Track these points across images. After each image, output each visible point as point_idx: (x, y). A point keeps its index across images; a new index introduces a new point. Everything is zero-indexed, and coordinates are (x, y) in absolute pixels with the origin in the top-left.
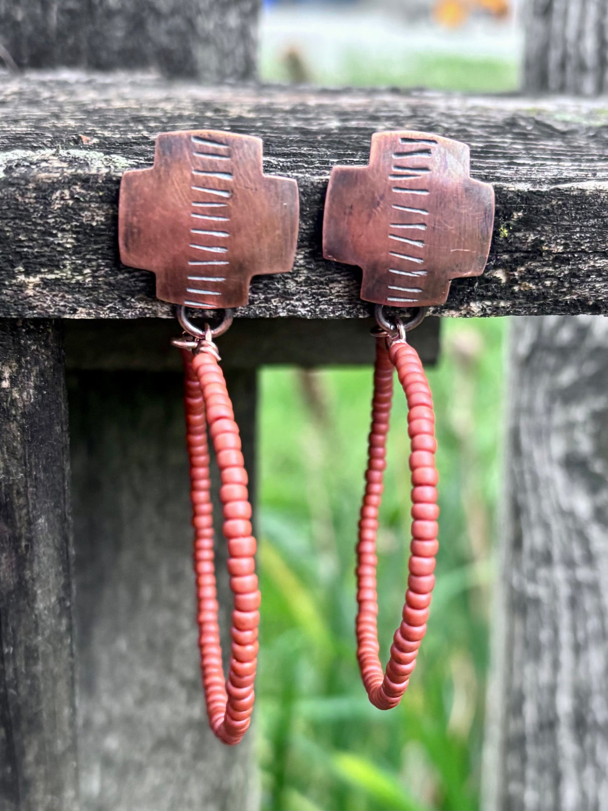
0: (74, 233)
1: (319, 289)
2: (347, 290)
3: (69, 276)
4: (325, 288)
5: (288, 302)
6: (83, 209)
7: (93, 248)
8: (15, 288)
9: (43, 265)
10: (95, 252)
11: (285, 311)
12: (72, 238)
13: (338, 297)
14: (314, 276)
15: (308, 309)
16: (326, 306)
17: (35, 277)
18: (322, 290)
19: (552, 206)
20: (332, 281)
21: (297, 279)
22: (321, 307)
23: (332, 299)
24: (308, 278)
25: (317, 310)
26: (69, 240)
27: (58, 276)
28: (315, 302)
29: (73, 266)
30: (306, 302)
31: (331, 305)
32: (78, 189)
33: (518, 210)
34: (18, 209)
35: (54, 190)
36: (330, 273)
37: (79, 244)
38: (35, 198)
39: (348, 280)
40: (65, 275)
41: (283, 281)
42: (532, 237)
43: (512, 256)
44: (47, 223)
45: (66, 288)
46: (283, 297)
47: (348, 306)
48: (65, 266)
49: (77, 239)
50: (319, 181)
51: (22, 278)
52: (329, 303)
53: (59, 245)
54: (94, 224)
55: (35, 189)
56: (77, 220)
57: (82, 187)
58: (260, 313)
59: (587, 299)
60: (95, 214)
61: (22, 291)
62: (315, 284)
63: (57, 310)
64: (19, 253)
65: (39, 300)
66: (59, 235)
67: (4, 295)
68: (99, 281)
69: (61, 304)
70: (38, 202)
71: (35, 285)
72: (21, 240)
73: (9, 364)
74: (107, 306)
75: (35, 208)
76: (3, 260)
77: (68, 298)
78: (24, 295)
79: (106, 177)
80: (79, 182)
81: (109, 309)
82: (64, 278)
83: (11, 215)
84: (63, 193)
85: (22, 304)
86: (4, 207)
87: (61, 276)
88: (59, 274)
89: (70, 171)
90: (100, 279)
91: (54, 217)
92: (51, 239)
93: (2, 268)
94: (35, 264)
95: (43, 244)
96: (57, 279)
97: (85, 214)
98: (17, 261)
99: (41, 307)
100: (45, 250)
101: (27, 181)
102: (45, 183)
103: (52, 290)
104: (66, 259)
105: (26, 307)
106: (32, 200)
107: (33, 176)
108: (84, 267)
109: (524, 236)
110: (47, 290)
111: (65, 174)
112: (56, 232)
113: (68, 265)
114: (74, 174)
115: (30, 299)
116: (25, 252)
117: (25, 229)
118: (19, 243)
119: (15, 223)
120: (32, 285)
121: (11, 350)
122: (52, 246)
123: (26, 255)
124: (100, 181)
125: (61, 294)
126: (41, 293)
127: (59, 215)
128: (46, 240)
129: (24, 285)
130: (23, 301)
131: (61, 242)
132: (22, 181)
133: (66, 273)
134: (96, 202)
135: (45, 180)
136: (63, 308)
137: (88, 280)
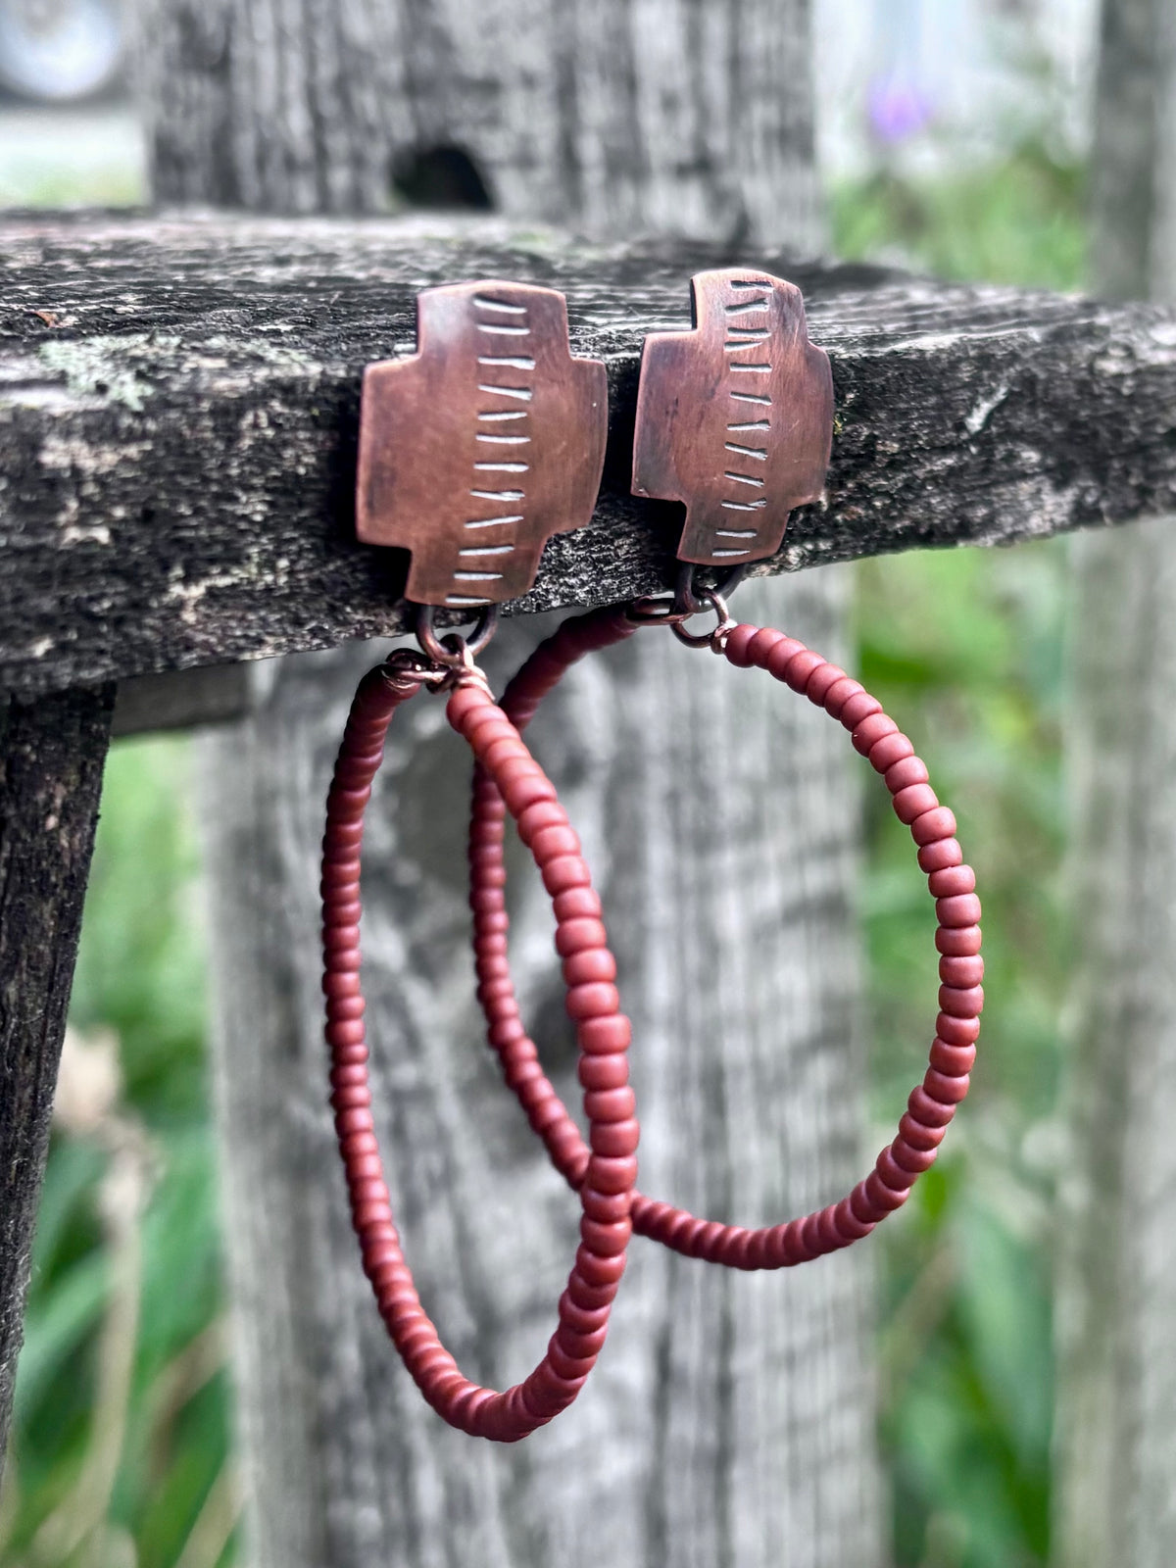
0: (268, 490)
1: (602, 550)
2: (638, 547)
3: (254, 577)
4: (609, 549)
5: (561, 580)
6: (286, 444)
7: (299, 518)
8: (163, 613)
9: (212, 561)
10: (297, 526)
11: (558, 596)
12: (264, 501)
13: (626, 561)
14: (595, 529)
15: (587, 588)
16: (610, 581)
17: (197, 585)
18: (605, 553)
19: (887, 380)
20: (619, 535)
22: (604, 582)
23: (618, 567)
24: (589, 534)
25: (599, 588)
26: (260, 507)
27: (236, 580)
28: (597, 574)
29: (264, 557)
30: (585, 578)
31: (617, 578)
32: (277, 406)
33: (850, 390)
34: (183, 454)
35: (240, 414)
36: (616, 521)
37: (276, 513)
38: (214, 430)
39: (638, 530)
40: (246, 576)
42: (866, 432)
44: (229, 477)
45: (247, 601)
46: (557, 572)
47: (639, 576)
48: (249, 558)
49: (271, 504)
50: (614, 362)
51: (177, 590)
52: (616, 574)
53: (244, 517)
54: (302, 471)
55: (212, 413)
56: (277, 466)
57: (284, 402)
58: (525, 606)
59: (917, 523)
60: (300, 453)
61: (178, 617)
62: (598, 542)
63: (233, 647)
64: (179, 541)
65: (204, 631)
66: (244, 499)
67: (148, 630)
68: (300, 580)
69: (238, 633)
70: (218, 437)
71: (199, 603)
72: (182, 516)
73: (66, 778)
74: (308, 627)
75: (212, 449)
76: (152, 560)
77: (251, 621)
78: (179, 623)
79: (321, 381)
80: (279, 395)
81: (311, 631)
82: (245, 582)
83: (171, 468)
84: (256, 416)
85: (176, 644)
86: (161, 453)
87: (242, 579)
88: (237, 575)
89: (261, 374)
90: (302, 576)
91: (241, 465)
92: (229, 507)
93: (148, 576)
94: (202, 559)
95: (216, 518)
96: (234, 586)
97: (289, 453)
98: (174, 558)
99: (206, 645)
100: (219, 531)
101: (199, 398)
102: (225, 398)
103: (224, 607)
104: (252, 544)
105: (181, 647)
106: (208, 435)
107: (208, 388)
108: (280, 555)
109: (856, 430)
110: (216, 609)
111: (257, 380)
112: (239, 493)
113: (255, 555)
114: (271, 378)
115: (189, 632)
116: (190, 538)
117: (191, 494)
118: (176, 522)
119: (177, 484)
120: (192, 603)
121: (75, 747)
122: (230, 522)
123: (191, 545)
124: (311, 388)
125: (239, 614)
126: (208, 616)
127: (249, 461)
128: (221, 511)
129: (180, 604)
130: (177, 637)
131: (247, 512)
132: (190, 399)
133: (249, 573)
134: (305, 429)
135: (227, 394)
136: (242, 642)
137: (283, 580)
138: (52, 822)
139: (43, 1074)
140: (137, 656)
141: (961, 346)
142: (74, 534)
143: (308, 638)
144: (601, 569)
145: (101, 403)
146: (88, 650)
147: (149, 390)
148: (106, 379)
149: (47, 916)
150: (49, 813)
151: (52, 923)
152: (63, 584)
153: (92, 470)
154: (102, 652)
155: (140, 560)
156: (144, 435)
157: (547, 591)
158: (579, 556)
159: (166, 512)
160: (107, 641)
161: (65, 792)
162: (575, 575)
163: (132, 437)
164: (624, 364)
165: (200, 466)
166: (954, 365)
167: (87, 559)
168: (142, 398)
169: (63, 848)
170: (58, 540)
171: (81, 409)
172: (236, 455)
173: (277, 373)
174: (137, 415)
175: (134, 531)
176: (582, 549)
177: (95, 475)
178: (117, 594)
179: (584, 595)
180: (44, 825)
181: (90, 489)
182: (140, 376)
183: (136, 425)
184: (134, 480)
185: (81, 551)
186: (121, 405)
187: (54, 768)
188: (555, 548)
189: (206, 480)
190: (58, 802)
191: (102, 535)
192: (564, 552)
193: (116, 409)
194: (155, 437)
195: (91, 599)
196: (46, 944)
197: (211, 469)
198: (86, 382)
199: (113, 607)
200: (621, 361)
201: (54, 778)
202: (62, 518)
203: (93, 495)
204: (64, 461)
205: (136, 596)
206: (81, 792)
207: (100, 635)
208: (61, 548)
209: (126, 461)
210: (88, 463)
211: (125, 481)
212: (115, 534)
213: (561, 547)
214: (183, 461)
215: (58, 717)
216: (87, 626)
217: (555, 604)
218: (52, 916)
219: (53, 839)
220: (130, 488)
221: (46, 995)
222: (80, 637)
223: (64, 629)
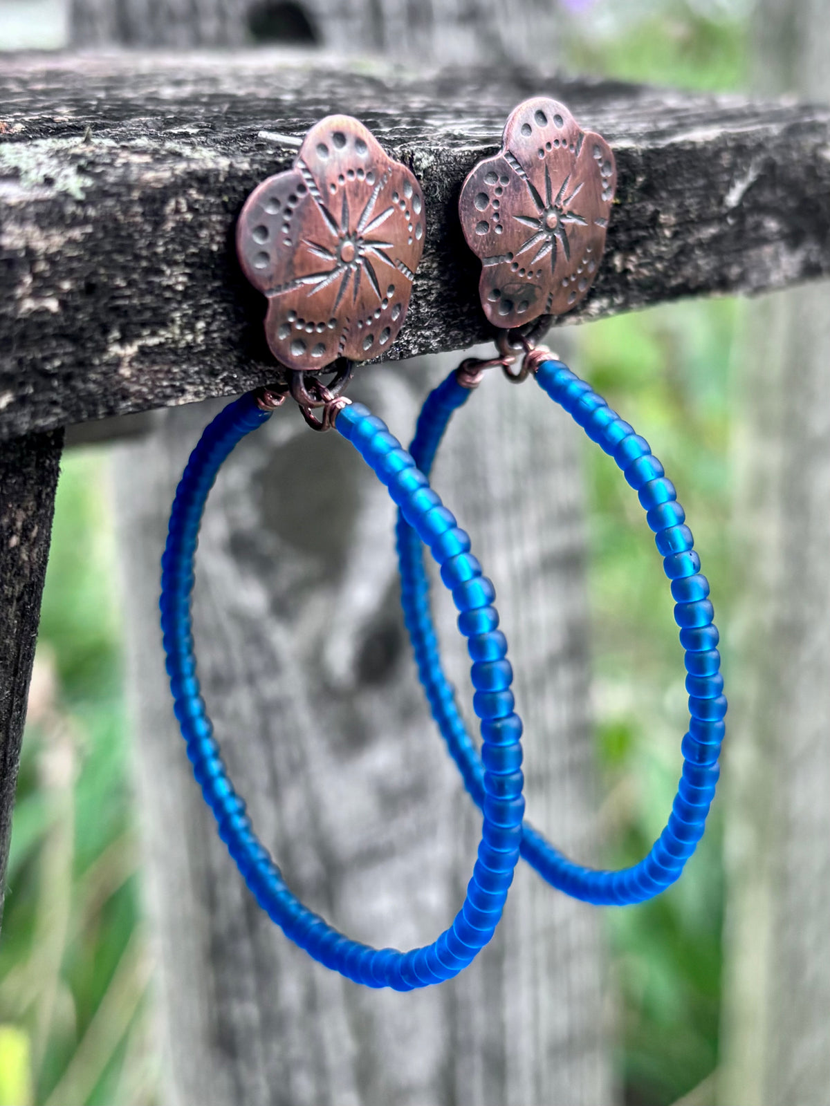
0: (187, 265)
3: (177, 337)
5: (419, 333)
6: (201, 226)
7: (213, 287)
8: (104, 369)
9: (144, 325)
10: (211, 294)
11: (416, 346)
12: (184, 274)
17: (131, 345)
19: (667, 166)
21: (429, 298)
22: (451, 333)
26: (181, 279)
27: (163, 340)
29: (185, 320)
32: (194, 193)
33: (640, 175)
34: (118, 236)
35: (164, 202)
37: (194, 283)
38: (143, 214)
40: (169, 336)
41: (416, 303)
42: (651, 208)
43: (630, 236)
44: (155, 254)
45: (172, 357)
46: (416, 327)
48: (173, 321)
49: (190, 276)
50: (461, 154)
51: (115, 349)
53: (169, 287)
54: (215, 248)
55: (142, 201)
56: (195, 245)
57: (200, 191)
59: (688, 280)
60: (214, 232)
61: (116, 371)
63: (161, 395)
64: (117, 308)
65: (137, 382)
66: (168, 272)
67: (92, 384)
68: (214, 338)
69: (165, 383)
70: (146, 221)
71: (133, 359)
72: (118, 288)
73: (24, 505)
74: (221, 377)
75: (141, 231)
76: (94, 325)
77: (176, 373)
78: (117, 377)
79: (229, 172)
80: (195, 184)
81: (222, 380)
82: (170, 341)
83: (108, 247)
84: (178, 203)
85: (115, 394)
86: (100, 235)
87: (167, 339)
88: (164, 335)
89: (181, 167)
90: (215, 335)
91: (166, 244)
92: (156, 279)
93: (91, 339)
94: (135, 324)
95: (146, 289)
96: (161, 344)
97: (204, 233)
98: (112, 323)
99: (139, 394)
100: (148, 299)
101: (130, 188)
102: (154, 188)
103: (154, 362)
104: (176, 310)
105: (119, 396)
106: (139, 219)
107: (137, 180)
108: (197, 318)
109: (644, 207)
110: (147, 364)
111: (177, 172)
112: (164, 267)
113: (178, 319)
114: (189, 170)
115: (125, 384)
116: (125, 305)
117: (124, 268)
118: (114, 293)
119: (112, 261)
120: (127, 359)
121: (32, 478)
122: (157, 292)
123: (126, 312)
124: (222, 179)
125: (166, 368)
126: (140, 370)
127: (172, 240)
128: (150, 283)
129: (118, 362)
130: (116, 388)
131: (171, 283)
132: (123, 190)
133: (173, 333)
134: (217, 213)
135: (154, 185)
136: (168, 391)
137: (200, 338)
138: (14, 541)
139: (11, 740)
140: (82, 405)
141: (723, 138)
142: (29, 304)
143: (221, 386)
144: (449, 323)
145: (49, 193)
146: (42, 402)
147: (89, 182)
148: (52, 174)
149: (11, 616)
150: (12, 534)
151: (16, 622)
152: (22, 347)
153: (42, 251)
154: (54, 403)
155: (85, 325)
156: (86, 220)
157: (408, 342)
158: (432, 313)
159: (105, 284)
160: (58, 394)
161: (24, 516)
162: (429, 328)
163: (76, 222)
164: (468, 155)
165: (132, 246)
166: (717, 154)
167: (41, 325)
168: (83, 189)
169: (24, 562)
170: (16, 310)
171: (33, 199)
172: (162, 236)
173: (194, 166)
174: (79, 203)
175: (79, 301)
176: (435, 307)
177: (45, 254)
178: (65, 354)
179: (436, 344)
180: (8, 544)
181: (42, 266)
182: (81, 171)
183: (79, 211)
184: (79, 259)
185: (35, 319)
186: (66, 195)
187: (15, 497)
188: (414, 307)
189: (137, 258)
190: (19, 524)
191: (53, 305)
192: (421, 310)
193: (62, 199)
194: (95, 222)
195: (45, 359)
196: (12, 638)
197: (141, 248)
198: (36, 176)
199: (62, 365)
200: (466, 153)
201: (16, 505)
202: (19, 292)
203: (44, 271)
204: (20, 243)
205: (81, 355)
206: (38, 516)
207: (53, 389)
208: (19, 316)
209: (71, 242)
210: (40, 245)
211: (71, 259)
212: (63, 304)
213: (419, 306)
214: (119, 242)
215: (18, 455)
216: (42, 381)
217: (414, 352)
218: (16, 616)
219: (16, 554)
220: (75, 265)
221: (12, 678)
222: (36, 391)
223: (22, 384)
